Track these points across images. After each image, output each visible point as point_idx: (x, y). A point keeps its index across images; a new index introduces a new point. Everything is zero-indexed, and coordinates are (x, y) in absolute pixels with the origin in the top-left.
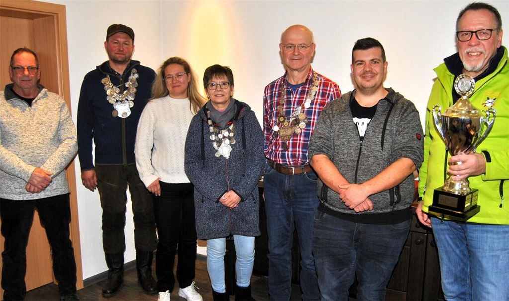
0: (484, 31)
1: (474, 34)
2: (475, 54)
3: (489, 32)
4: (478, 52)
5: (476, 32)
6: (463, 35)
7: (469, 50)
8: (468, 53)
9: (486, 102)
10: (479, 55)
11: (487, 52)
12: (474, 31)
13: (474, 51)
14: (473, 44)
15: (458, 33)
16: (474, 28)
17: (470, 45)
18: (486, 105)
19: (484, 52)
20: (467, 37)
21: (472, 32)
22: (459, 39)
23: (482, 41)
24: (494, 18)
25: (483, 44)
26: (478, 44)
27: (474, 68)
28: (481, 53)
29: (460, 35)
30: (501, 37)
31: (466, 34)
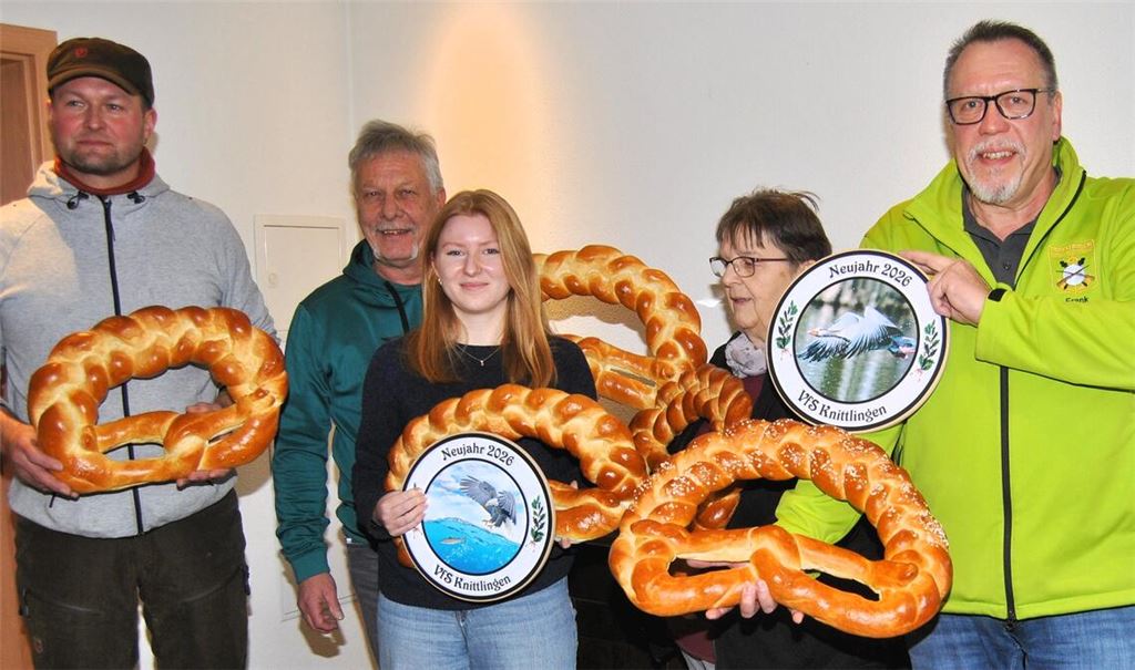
0: (1016, 95)
1: (992, 103)
2: (999, 155)
3: (1030, 97)
4: (1004, 150)
5: (995, 98)
6: (963, 108)
7: (981, 146)
8: (980, 155)
9: (1065, 275)
10: (1010, 157)
11: (1029, 152)
12: (991, 95)
13: (996, 147)
14: (992, 128)
15: (949, 103)
16: (990, 87)
17: (984, 134)
18: (1068, 282)
19: (1021, 150)
20: (975, 113)
21: (987, 99)
22: (953, 119)
23: (1012, 122)
24: (1038, 60)
25: (1017, 130)
26: (1005, 129)
27: (998, 193)
28: (1014, 153)
29: (956, 108)
30: (1059, 111)
31: (972, 105)
